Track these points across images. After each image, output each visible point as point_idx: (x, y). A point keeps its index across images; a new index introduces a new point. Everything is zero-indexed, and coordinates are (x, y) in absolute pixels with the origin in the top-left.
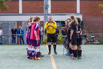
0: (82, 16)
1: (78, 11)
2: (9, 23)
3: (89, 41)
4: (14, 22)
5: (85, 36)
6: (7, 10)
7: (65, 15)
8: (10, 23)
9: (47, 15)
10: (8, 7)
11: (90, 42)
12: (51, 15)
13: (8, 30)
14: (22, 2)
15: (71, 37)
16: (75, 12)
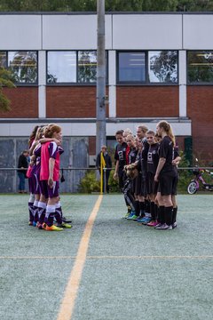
0: (190, 124)
1: (183, 112)
2: (12, 140)
3: (205, 185)
4: (25, 139)
5: (197, 173)
6: (7, 110)
7: (149, 121)
8: (15, 141)
9: (103, 123)
10: (9, 101)
11: (207, 187)
12: (115, 122)
13: (10, 157)
14: (47, 90)
15: (156, 176)
16: (174, 113)
